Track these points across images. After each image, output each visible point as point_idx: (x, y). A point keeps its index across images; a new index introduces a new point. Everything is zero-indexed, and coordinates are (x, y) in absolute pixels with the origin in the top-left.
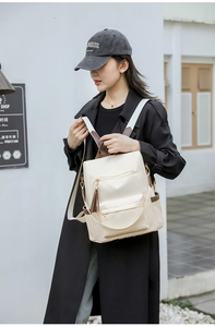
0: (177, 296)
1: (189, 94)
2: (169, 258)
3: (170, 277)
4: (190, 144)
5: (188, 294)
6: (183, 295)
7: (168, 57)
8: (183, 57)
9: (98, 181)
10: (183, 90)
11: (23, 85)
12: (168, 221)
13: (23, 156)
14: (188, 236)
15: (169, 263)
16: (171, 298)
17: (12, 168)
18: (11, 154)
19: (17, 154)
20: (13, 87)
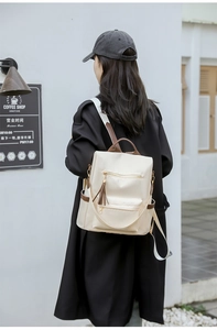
0: (190, 301)
1: (207, 97)
2: (182, 262)
3: (183, 281)
4: (207, 148)
5: (202, 299)
6: (197, 300)
7: (186, 59)
8: (202, 59)
9: (105, 174)
10: (202, 93)
11: (39, 86)
12: (182, 225)
13: (37, 157)
14: (204, 241)
15: (182, 267)
16: (185, 302)
17: (27, 168)
18: (27, 154)
19: (32, 155)
20: (29, 89)
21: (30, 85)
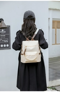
0: (51, 86)
1: (54, 29)
2: (49, 75)
3: (49, 81)
4: (55, 43)
5: (54, 85)
6: (53, 86)
7: (49, 19)
8: (53, 19)
9: (26, 47)
10: (53, 28)
11: (10, 26)
12: (49, 65)
13: (9, 46)
14: (54, 69)
15: (49, 76)
17: (6, 49)
18: (6, 45)
19: (8, 45)
20: (7, 27)
21: (7, 26)
